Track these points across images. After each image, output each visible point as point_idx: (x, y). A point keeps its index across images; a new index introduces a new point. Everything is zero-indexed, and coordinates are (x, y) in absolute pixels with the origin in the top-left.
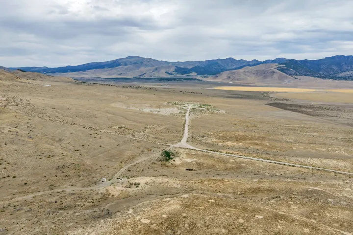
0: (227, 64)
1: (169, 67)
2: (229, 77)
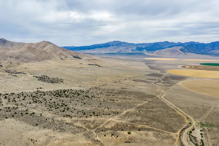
0: (164, 45)
2: (158, 53)
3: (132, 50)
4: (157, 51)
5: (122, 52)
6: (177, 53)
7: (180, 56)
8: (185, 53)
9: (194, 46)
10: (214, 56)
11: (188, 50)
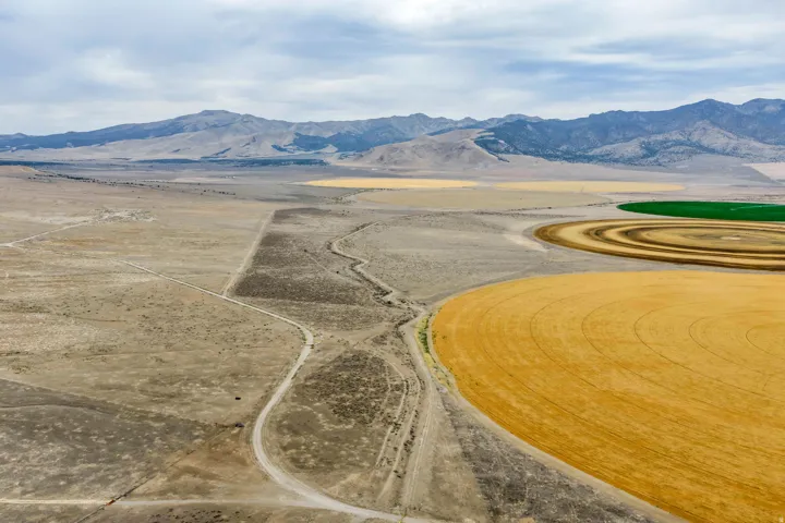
0: (412, 128)
1: (281, 136)
2: (382, 159)
3: (274, 147)
4: (378, 151)
5: (229, 156)
6: (466, 155)
7: (480, 167)
8: (500, 155)
9: (529, 127)
10: (619, 165)
11: (512, 145)
